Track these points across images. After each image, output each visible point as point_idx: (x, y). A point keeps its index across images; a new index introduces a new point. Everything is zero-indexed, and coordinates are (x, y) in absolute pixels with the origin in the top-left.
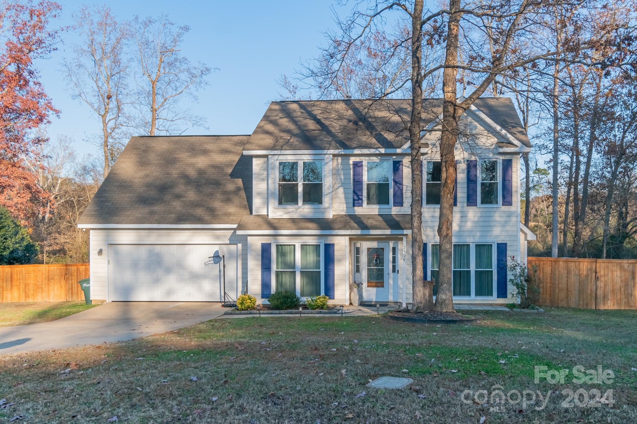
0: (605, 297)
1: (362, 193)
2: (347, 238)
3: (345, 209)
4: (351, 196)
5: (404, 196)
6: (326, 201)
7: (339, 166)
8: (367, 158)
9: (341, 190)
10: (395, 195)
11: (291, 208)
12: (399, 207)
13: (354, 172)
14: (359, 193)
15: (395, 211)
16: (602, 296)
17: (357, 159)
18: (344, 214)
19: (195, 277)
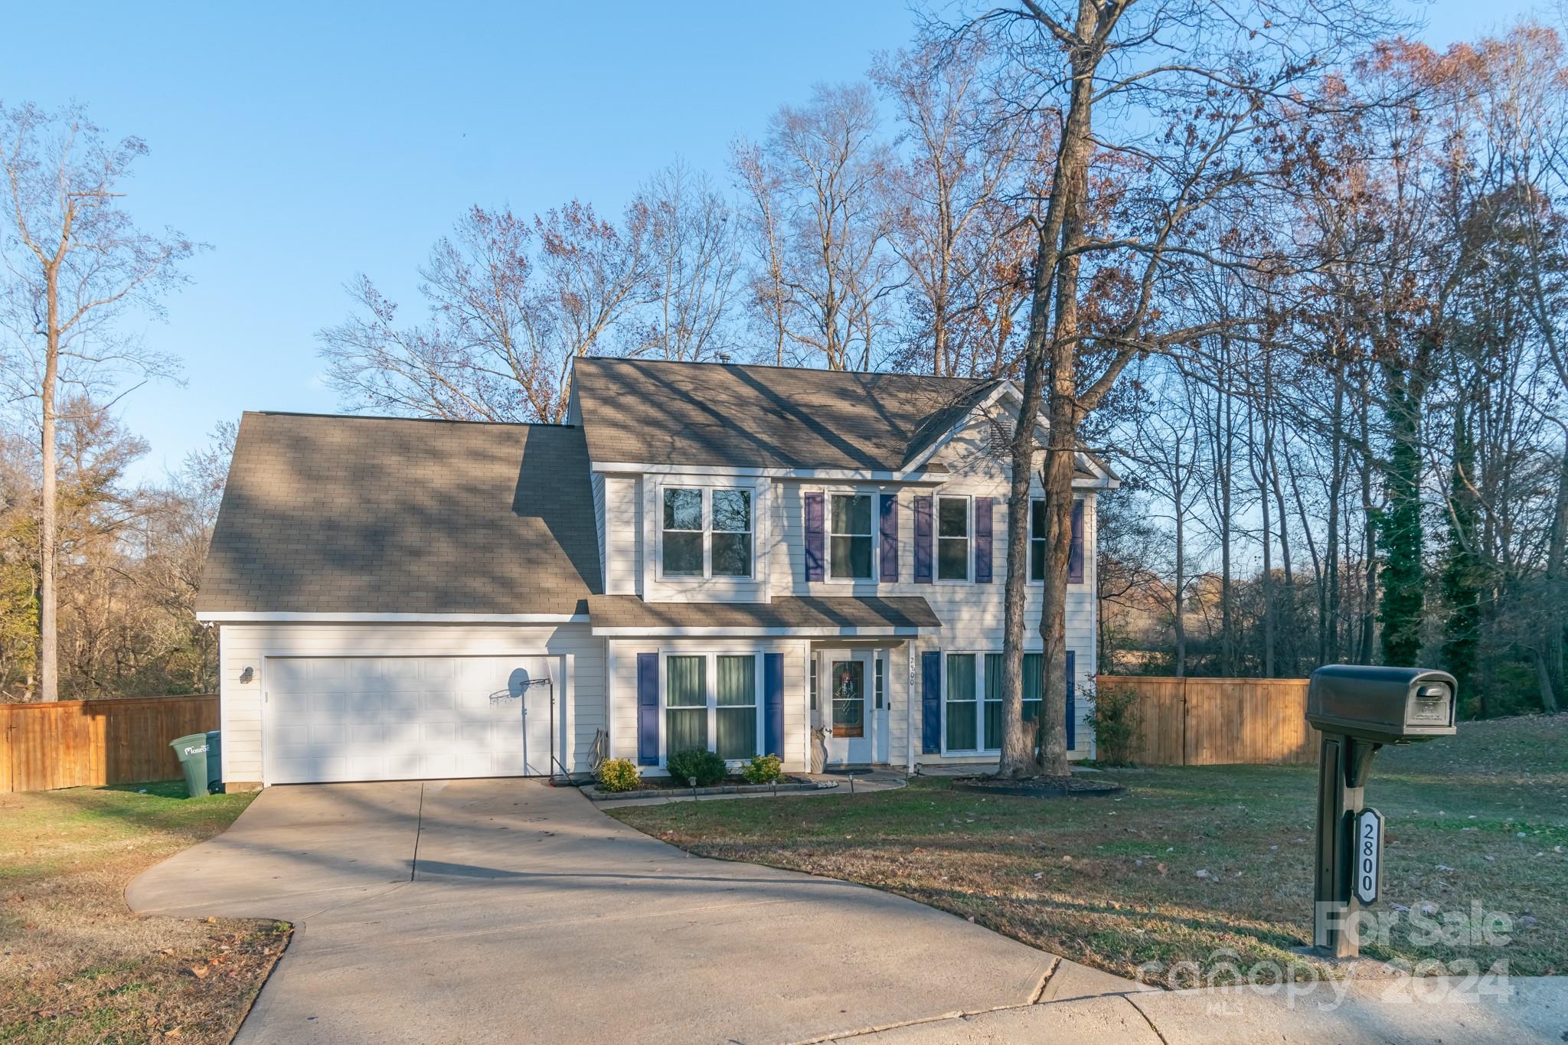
0: (1198, 744)
1: (823, 554)
2: (808, 642)
3: (791, 584)
4: (801, 559)
5: (900, 562)
6: (760, 569)
7: (780, 501)
8: (833, 488)
9: (784, 547)
10: (883, 560)
11: (692, 582)
12: (891, 584)
13: (808, 513)
14: (818, 555)
15: (883, 589)
16: (1194, 742)
17: (814, 489)
18: (789, 594)
19: (473, 725)
